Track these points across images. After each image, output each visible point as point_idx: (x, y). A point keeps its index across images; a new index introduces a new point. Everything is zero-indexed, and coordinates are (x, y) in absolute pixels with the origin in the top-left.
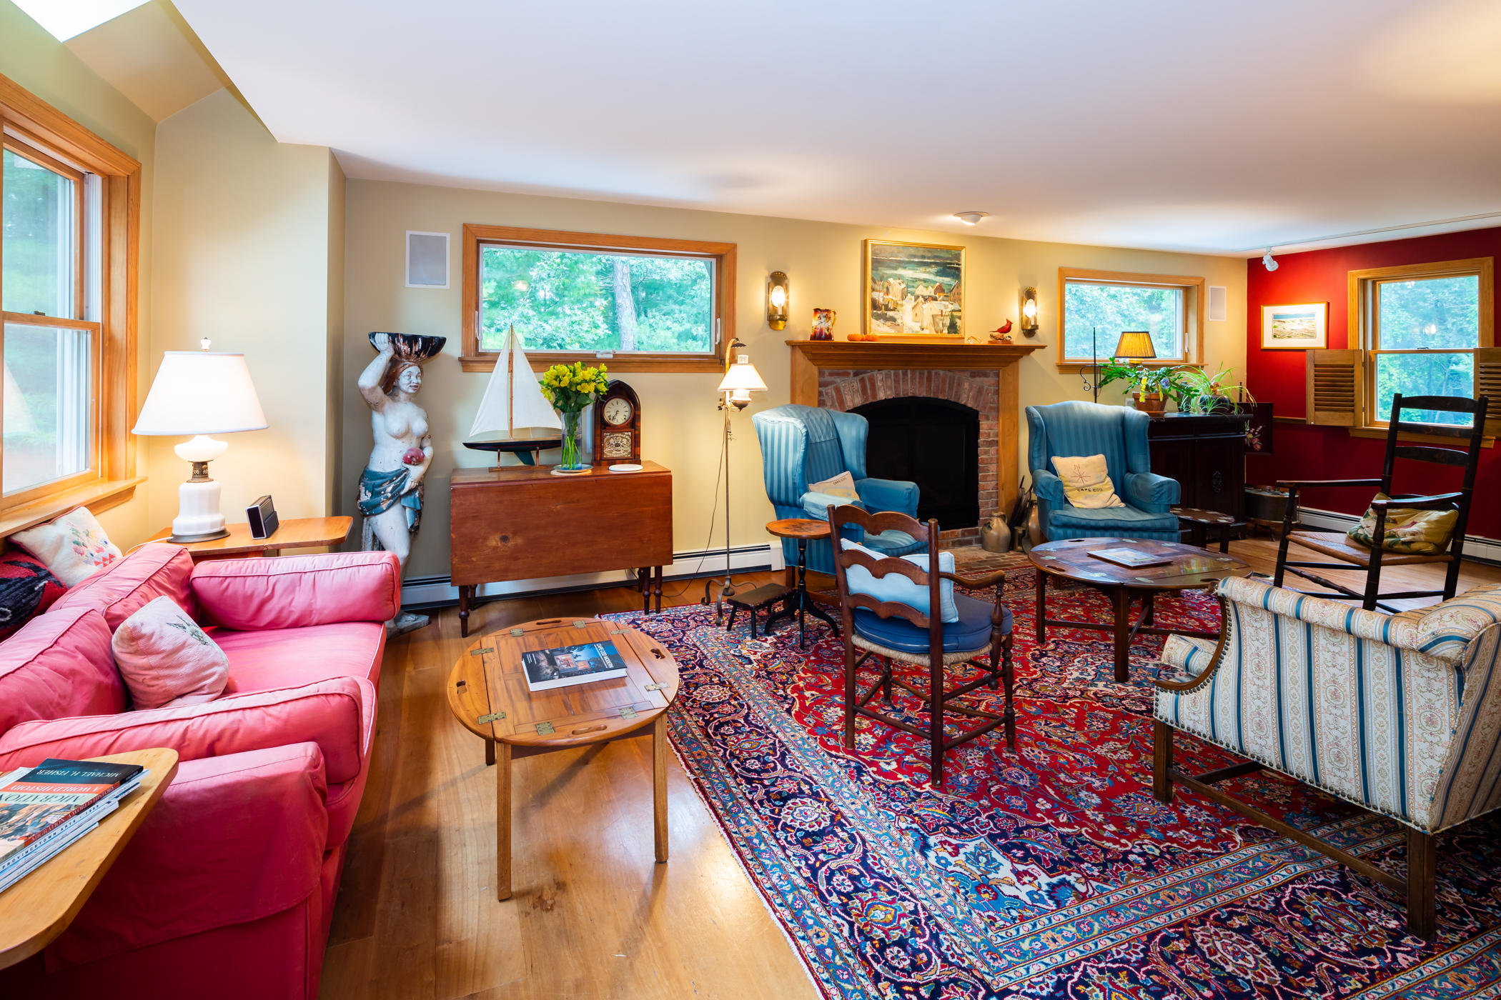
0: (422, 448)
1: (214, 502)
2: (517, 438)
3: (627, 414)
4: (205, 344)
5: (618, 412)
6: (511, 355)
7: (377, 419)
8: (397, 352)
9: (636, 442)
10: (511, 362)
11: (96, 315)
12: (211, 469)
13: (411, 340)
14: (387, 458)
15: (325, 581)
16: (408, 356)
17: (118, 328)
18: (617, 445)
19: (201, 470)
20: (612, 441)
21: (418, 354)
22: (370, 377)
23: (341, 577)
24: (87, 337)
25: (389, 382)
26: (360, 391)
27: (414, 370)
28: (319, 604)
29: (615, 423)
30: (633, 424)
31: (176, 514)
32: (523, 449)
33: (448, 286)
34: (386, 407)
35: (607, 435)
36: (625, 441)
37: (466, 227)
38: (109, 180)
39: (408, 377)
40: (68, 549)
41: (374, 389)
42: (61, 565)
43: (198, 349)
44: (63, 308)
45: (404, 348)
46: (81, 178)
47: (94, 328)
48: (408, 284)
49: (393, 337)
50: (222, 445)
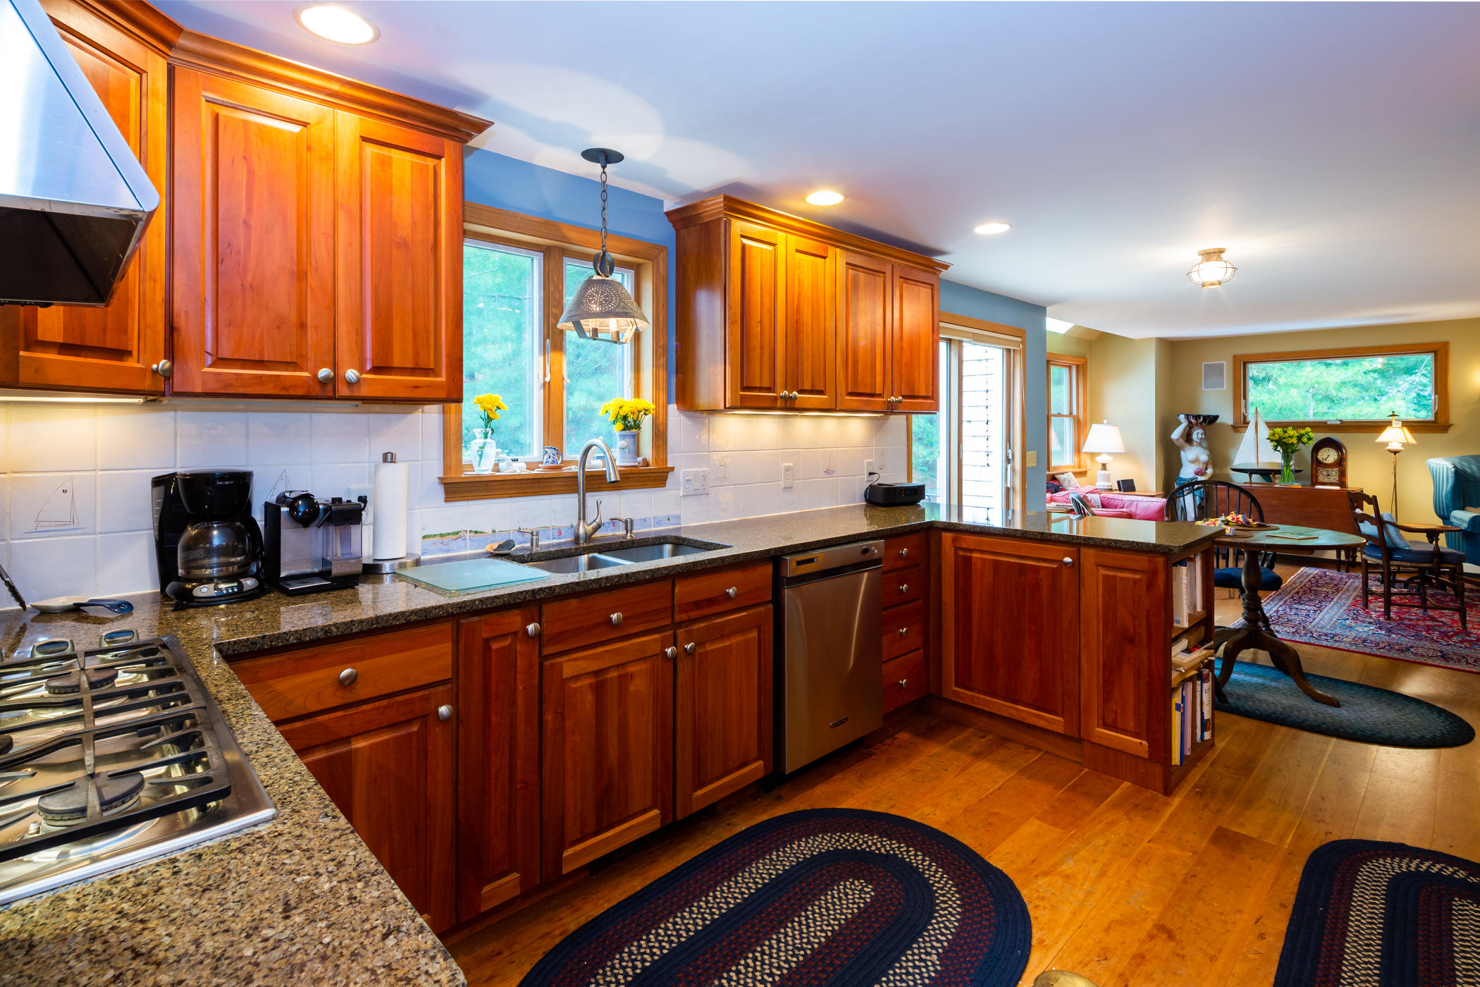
0: (1206, 469)
1: (1108, 478)
2: (1261, 467)
3: (1336, 457)
4: (1105, 421)
5: (1329, 456)
6: (1256, 423)
7: (1182, 453)
8: (1190, 422)
9: (1343, 474)
10: (1256, 427)
11: (1075, 413)
12: (1108, 466)
13: (1197, 417)
14: (1187, 472)
15: (1140, 505)
16: (1196, 424)
17: (1081, 417)
18: (1328, 475)
19: (1104, 466)
20: (1324, 473)
21: (1201, 423)
22: (1176, 435)
23: (1146, 504)
24: (1072, 419)
25: (1188, 438)
26: (1171, 440)
27: (1200, 431)
28: (1138, 512)
29: (1327, 462)
30: (1341, 463)
31: (1097, 481)
32: (1266, 474)
33: (1225, 388)
34: (1186, 449)
35: (1320, 469)
36: (1334, 473)
37: (1235, 357)
38: (1078, 366)
39: (1197, 434)
40: (1066, 482)
41: (1178, 440)
42: (1065, 484)
43: (1103, 423)
44: (1066, 412)
45: (1193, 421)
46: (1070, 367)
47: (1074, 417)
48: (1203, 389)
49: (1187, 416)
50: (1111, 458)
